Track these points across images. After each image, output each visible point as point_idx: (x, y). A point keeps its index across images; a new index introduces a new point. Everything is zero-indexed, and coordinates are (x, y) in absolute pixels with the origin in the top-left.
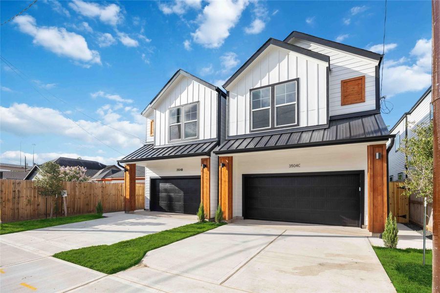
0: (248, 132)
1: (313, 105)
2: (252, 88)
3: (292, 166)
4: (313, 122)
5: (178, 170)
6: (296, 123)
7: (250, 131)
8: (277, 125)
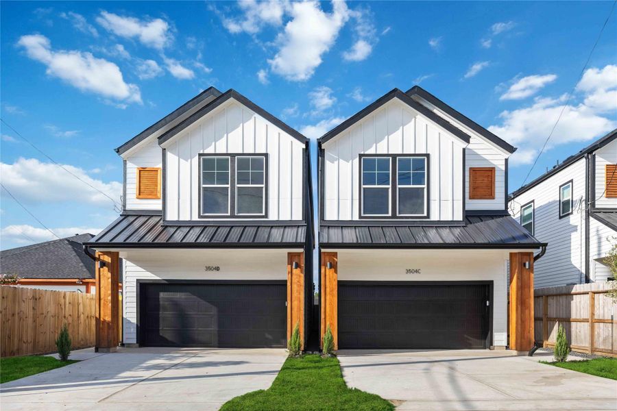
0: (356, 218)
1: (447, 194)
2: (362, 153)
3: (409, 271)
4: (447, 217)
5: (209, 268)
6: (425, 214)
7: (360, 217)
8: (400, 213)
